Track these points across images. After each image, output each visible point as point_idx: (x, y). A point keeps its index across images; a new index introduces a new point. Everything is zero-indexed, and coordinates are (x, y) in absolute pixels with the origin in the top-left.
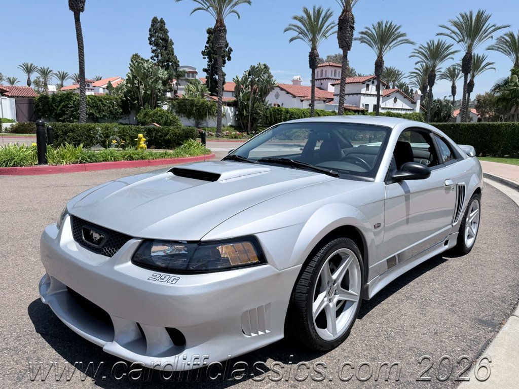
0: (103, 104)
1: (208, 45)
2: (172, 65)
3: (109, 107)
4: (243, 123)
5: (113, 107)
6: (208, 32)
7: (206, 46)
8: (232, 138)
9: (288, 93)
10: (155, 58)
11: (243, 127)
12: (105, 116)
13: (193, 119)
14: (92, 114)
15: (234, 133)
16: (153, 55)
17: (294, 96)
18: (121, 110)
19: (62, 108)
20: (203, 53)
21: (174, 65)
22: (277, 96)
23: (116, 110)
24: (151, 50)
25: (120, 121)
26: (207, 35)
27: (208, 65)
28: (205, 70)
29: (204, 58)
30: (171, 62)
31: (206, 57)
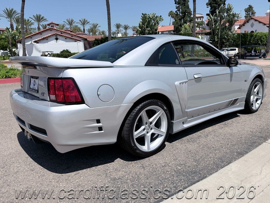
2: (187, 14)
9: (260, 22)
10: (178, 12)
16: (177, 10)
17: (265, 24)
20: (207, 4)
21: (189, 14)
22: (252, 26)
24: (176, 7)
27: (210, 11)
28: (208, 15)
29: (208, 7)
30: (187, 13)
31: (209, 6)
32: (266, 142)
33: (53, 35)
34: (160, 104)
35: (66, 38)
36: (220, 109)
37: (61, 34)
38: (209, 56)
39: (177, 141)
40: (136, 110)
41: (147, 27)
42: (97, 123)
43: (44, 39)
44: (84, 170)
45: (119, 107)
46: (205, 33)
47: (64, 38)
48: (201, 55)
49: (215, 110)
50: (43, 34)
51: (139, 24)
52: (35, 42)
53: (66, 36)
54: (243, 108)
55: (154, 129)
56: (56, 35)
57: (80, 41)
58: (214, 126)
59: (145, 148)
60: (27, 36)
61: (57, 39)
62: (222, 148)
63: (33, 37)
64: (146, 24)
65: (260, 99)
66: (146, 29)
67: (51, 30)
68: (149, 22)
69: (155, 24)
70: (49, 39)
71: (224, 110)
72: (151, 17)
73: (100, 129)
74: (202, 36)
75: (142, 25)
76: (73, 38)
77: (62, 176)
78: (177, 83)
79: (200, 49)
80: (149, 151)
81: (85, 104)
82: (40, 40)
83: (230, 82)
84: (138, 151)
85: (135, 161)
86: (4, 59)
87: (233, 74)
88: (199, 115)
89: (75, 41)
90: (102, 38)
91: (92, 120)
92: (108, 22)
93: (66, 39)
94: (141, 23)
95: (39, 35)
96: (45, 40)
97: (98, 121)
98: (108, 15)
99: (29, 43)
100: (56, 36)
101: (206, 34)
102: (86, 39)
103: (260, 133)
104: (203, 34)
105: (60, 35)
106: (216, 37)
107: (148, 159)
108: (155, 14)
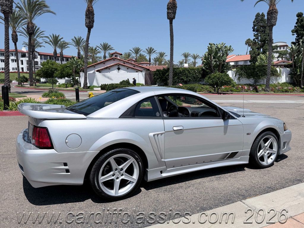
0: (189, 72)
1: (296, 25)
2: (267, 43)
3: (193, 74)
4: (296, 80)
5: (195, 74)
6: (297, 16)
7: (295, 26)
8: (283, 92)
10: (256, 40)
11: (296, 83)
12: (190, 80)
13: (252, 78)
14: (183, 79)
15: (286, 88)
16: (255, 37)
18: (200, 76)
19: (166, 76)
20: (293, 31)
23: (197, 76)
24: (253, 35)
25: (200, 82)
26: (297, 18)
27: (296, 39)
28: (293, 43)
29: (293, 35)
30: (266, 41)
31: (295, 33)
32: (243, 201)
33: (115, 65)
34: (130, 152)
35: (128, 68)
36: (211, 162)
37: (124, 64)
38: (288, 92)
39: (155, 189)
40: (103, 157)
41: (214, 58)
42: (64, 166)
43: (106, 68)
44: (55, 205)
45: (86, 153)
46: (284, 65)
47: (126, 68)
48: (279, 90)
49: (204, 162)
50: (106, 63)
51: (205, 55)
52: (98, 71)
53: (129, 66)
54: (247, 162)
55: (125, 175)
56: (118, 65)
57: (141, 71)
58: (205, 178)
59: (112, 193)
60: (91, 65)
61: (119, 69)
62: (192, 201)
63: (97, 66)
64: (213, 54)
65: (275, 153)
66: (213, 60)
67: (114, 60)
68: (216, 53)
69: (223, 55)
70: (111, 69)
71: (218, 163)
72: (220, 47)
73: (67, 171)
74: (281, 69)
75: (208, 55)
76: (135, 68)
77: (36, 207)
78: (151, 134)
79: (278, 83)
80: (117, 195)
81: (54, 149)
82: (103, 69)
83: (224, 135)
84: (103, 194)
85: (102, 204)
86: (67, 87)
87: (228, 127)
88: (182, 166)
89: (137, 72)
90: (164, 69)
91: (60, 164)
92: (171, 52)
93: (128, 69)
94: (207, 54)
95: (102, 65)
96: (107, 70)
97: (65, 164)
98: (171, 45)
99: (92, 72)
100: (118, 66)
101: (286, 66)
102: (149, 70)
103: (246, 191)
104: (282, 67)
105: (122, 65)
106: (298, 70)
107: (114, 202)
108: (225, 44)
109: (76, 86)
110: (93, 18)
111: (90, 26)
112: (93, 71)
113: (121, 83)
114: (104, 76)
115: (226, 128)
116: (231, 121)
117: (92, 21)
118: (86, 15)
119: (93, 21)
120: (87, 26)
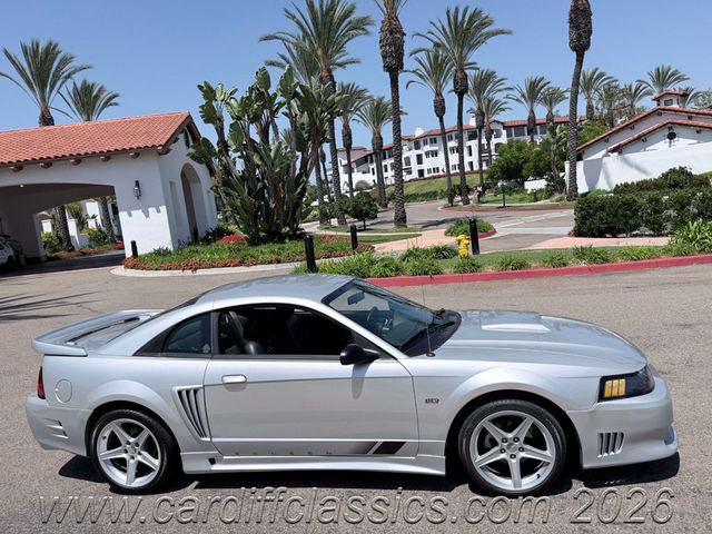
33: (660, 127)
35: (700, 130)
36: (331, 455)
37: (691, 122)
42: (60, 426)
43: (639, 138)
45: (77, 412)
47: (692, 131)
49: (311, 454)
50: (638, 127)
52: (613, 151)
53: (701, 124)
54: (442, 472)
55: (143, 454)
56: (671, 125)
60: (597, 139)
61: (672, 136)
63: (612, 139)
65: (548, 464)
67: (660, 114)
70: (649, 139)
71: (351, 461)
73: (64, 433)
82: (626, 144)
86: (536, 200)
91: (54, 421)
93: (698, 132)
95: (628, 131)
96: (640, 144)
99: (599, 155)
100: (670, 128)
105: (680, 124)
109: (557, 196)
110: (589, 23)
111: (580, 46)
112: (604, 152)
113: (665, 176)
114: (627, 162)
115: (357, 382)
116: (377, 367)
117: (585, 32)
118: (571, 21)
119: (590, 32)
120: (573, 49)
